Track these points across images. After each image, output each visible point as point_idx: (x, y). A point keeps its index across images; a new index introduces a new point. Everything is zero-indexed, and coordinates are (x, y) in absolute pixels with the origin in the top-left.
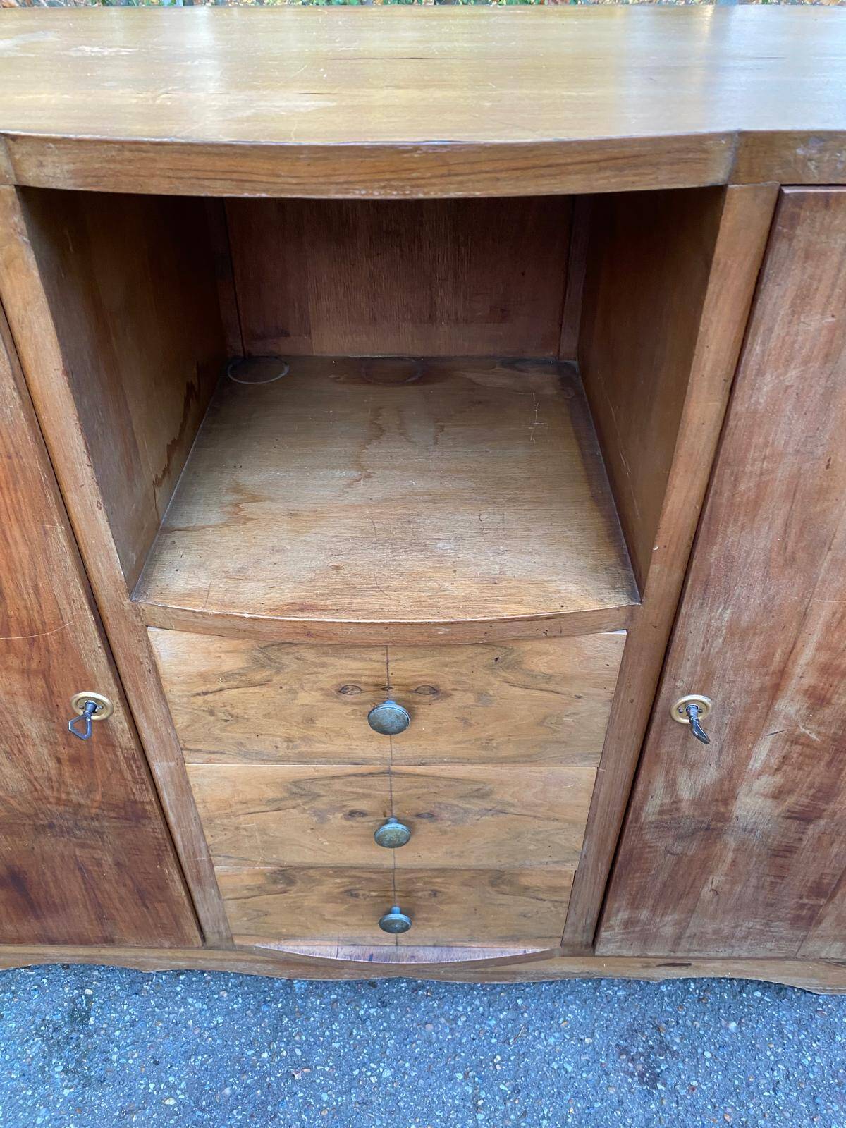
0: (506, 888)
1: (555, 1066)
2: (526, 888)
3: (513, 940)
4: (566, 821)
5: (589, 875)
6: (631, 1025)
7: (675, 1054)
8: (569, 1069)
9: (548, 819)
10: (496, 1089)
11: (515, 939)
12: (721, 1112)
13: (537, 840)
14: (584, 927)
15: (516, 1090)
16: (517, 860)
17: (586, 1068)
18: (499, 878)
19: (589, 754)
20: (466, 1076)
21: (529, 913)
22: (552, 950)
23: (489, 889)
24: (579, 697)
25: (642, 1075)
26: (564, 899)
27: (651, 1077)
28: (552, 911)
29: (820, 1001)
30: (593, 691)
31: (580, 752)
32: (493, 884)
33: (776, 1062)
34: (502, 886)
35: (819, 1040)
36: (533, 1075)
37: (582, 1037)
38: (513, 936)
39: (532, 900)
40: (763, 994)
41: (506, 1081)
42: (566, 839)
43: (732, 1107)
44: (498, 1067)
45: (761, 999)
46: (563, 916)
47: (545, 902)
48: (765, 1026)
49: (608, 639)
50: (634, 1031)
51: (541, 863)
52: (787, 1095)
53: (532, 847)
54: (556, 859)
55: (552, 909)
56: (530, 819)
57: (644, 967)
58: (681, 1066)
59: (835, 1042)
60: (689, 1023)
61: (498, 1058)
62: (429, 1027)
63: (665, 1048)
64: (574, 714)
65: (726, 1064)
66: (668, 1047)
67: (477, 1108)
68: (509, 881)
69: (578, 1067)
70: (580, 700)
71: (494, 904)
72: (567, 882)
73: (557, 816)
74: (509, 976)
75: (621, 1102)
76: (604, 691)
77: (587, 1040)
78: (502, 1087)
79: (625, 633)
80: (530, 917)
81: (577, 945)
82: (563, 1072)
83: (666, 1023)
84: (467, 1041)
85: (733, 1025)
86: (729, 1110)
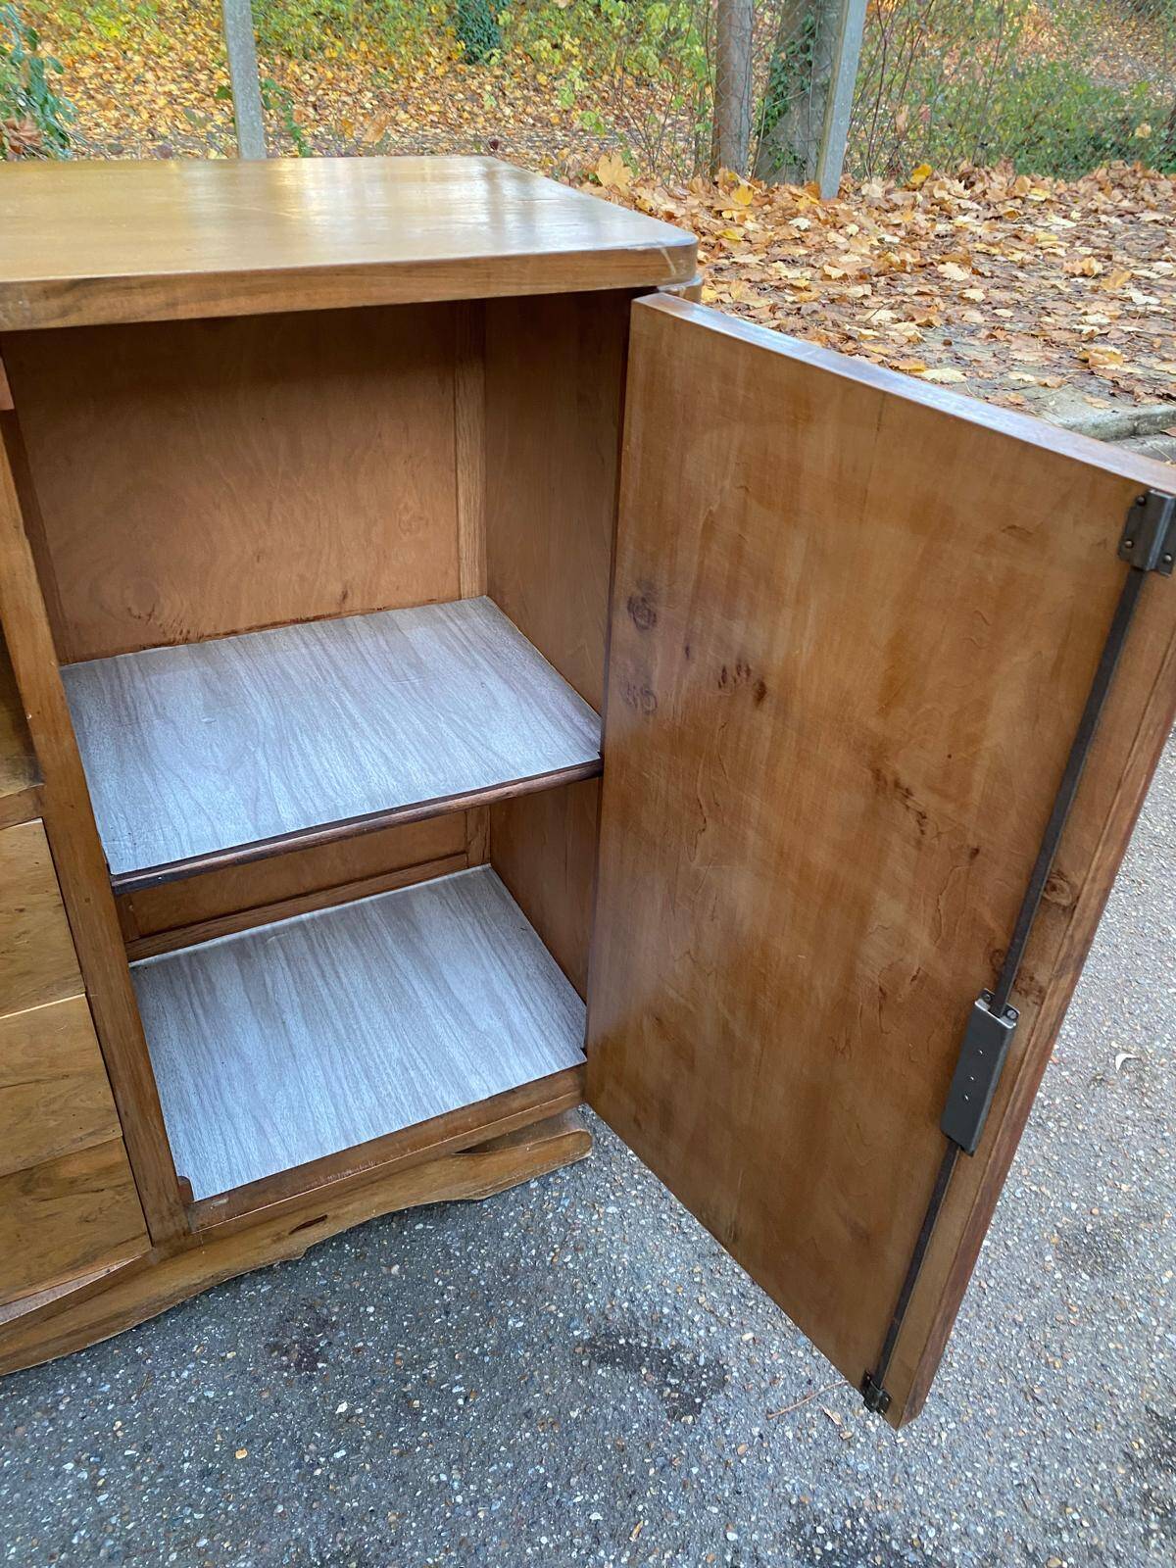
0: (47, 1191)
1: (192, 1400)
2: (73, 1182)
3: (88, 1262)
4: (80, 1074)
5: (143, 1137)
6: (281, 1316)
7: (334, 1325)
8: (211, 1394)
9: (55, 1078)
10: (120, 1458)
11: (89, 1259)
12: (391, 1361)
13: (53, 1112)
14: (170, 1209)
15: (146, 1448)
16: (41, 1148)
17: (232, 1386)
18: (29, 1181)
19: (67, 978)
20: (78, 1462)
21: (90, 1214)
22: (145, 1255)
23: (26, 1200)
24: (22, 910)
25: (298, 1364)
26: (125, 1180)
27: (309, 1358)
28: (118, 1201)
29: (486, 1206)
30: (35, 898)
31: (54, 978)
32: (26, 1192)
33: (445, 1286)
34: (39, 1190)
35: (487, 1245)
36: (166, 1422)
37: (223, 1355)
38: (85, 1255)
39: (86, 1196)
40: (425, 1224)
41: (132, 1444)
42: (90, 1099)
43: (402, 1350)
44: (120, 1434)
45: (424, 1229)
46: (136, 1202)
47: (104, 1192)
48: (429, 1255)
49: (23, 832)
50: (285, 1321)
51: (74, 1141)
52: (458, 1312)
53: (52, 1124)
54: (91, 1130)
55: (117, 1197)
56: (32, 1086)
57: (274, 1242)
58: (342, 1334)
59: (503, 1239)
60: (347, 1286)
61: (119, 1424)
62: (21, 1430)
63: (323, 1324)
64: (24, 933)
65: (392, 1310)
66: (326, 1321)
67: (96, 1491)
68: (44, 1179)
69: (222, 1388)
70: (22, 914)
71: (41, 1219)
72: (118, 1156)
73: (65, 1070)
74: (114, 1323)
75: (277, 1401)
76: (46, 895)
77: (229, 1356)
78: (127, 1453)
79: (40, 821)
80: (94, 1220)
81: (172, 1237)
82: (204, 1402)
83: (322, 1297)
84: (75, 1423)
85: (395, 1269)
86: (400, 1354)
